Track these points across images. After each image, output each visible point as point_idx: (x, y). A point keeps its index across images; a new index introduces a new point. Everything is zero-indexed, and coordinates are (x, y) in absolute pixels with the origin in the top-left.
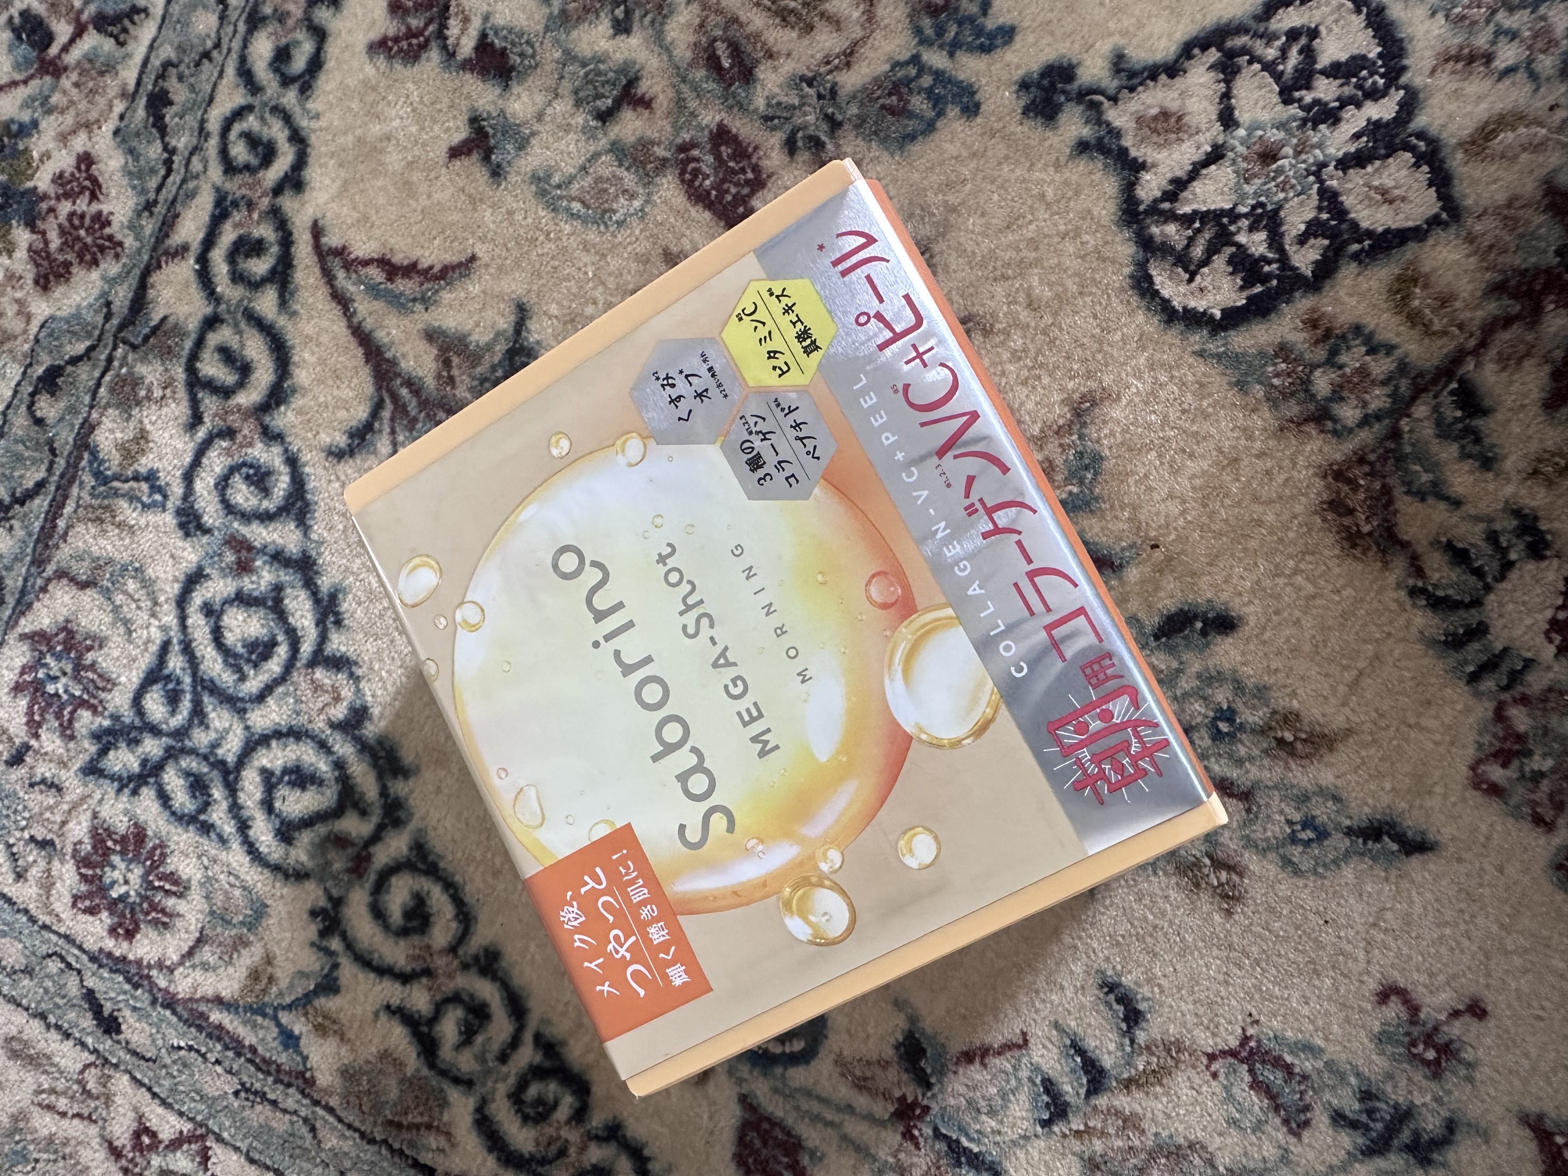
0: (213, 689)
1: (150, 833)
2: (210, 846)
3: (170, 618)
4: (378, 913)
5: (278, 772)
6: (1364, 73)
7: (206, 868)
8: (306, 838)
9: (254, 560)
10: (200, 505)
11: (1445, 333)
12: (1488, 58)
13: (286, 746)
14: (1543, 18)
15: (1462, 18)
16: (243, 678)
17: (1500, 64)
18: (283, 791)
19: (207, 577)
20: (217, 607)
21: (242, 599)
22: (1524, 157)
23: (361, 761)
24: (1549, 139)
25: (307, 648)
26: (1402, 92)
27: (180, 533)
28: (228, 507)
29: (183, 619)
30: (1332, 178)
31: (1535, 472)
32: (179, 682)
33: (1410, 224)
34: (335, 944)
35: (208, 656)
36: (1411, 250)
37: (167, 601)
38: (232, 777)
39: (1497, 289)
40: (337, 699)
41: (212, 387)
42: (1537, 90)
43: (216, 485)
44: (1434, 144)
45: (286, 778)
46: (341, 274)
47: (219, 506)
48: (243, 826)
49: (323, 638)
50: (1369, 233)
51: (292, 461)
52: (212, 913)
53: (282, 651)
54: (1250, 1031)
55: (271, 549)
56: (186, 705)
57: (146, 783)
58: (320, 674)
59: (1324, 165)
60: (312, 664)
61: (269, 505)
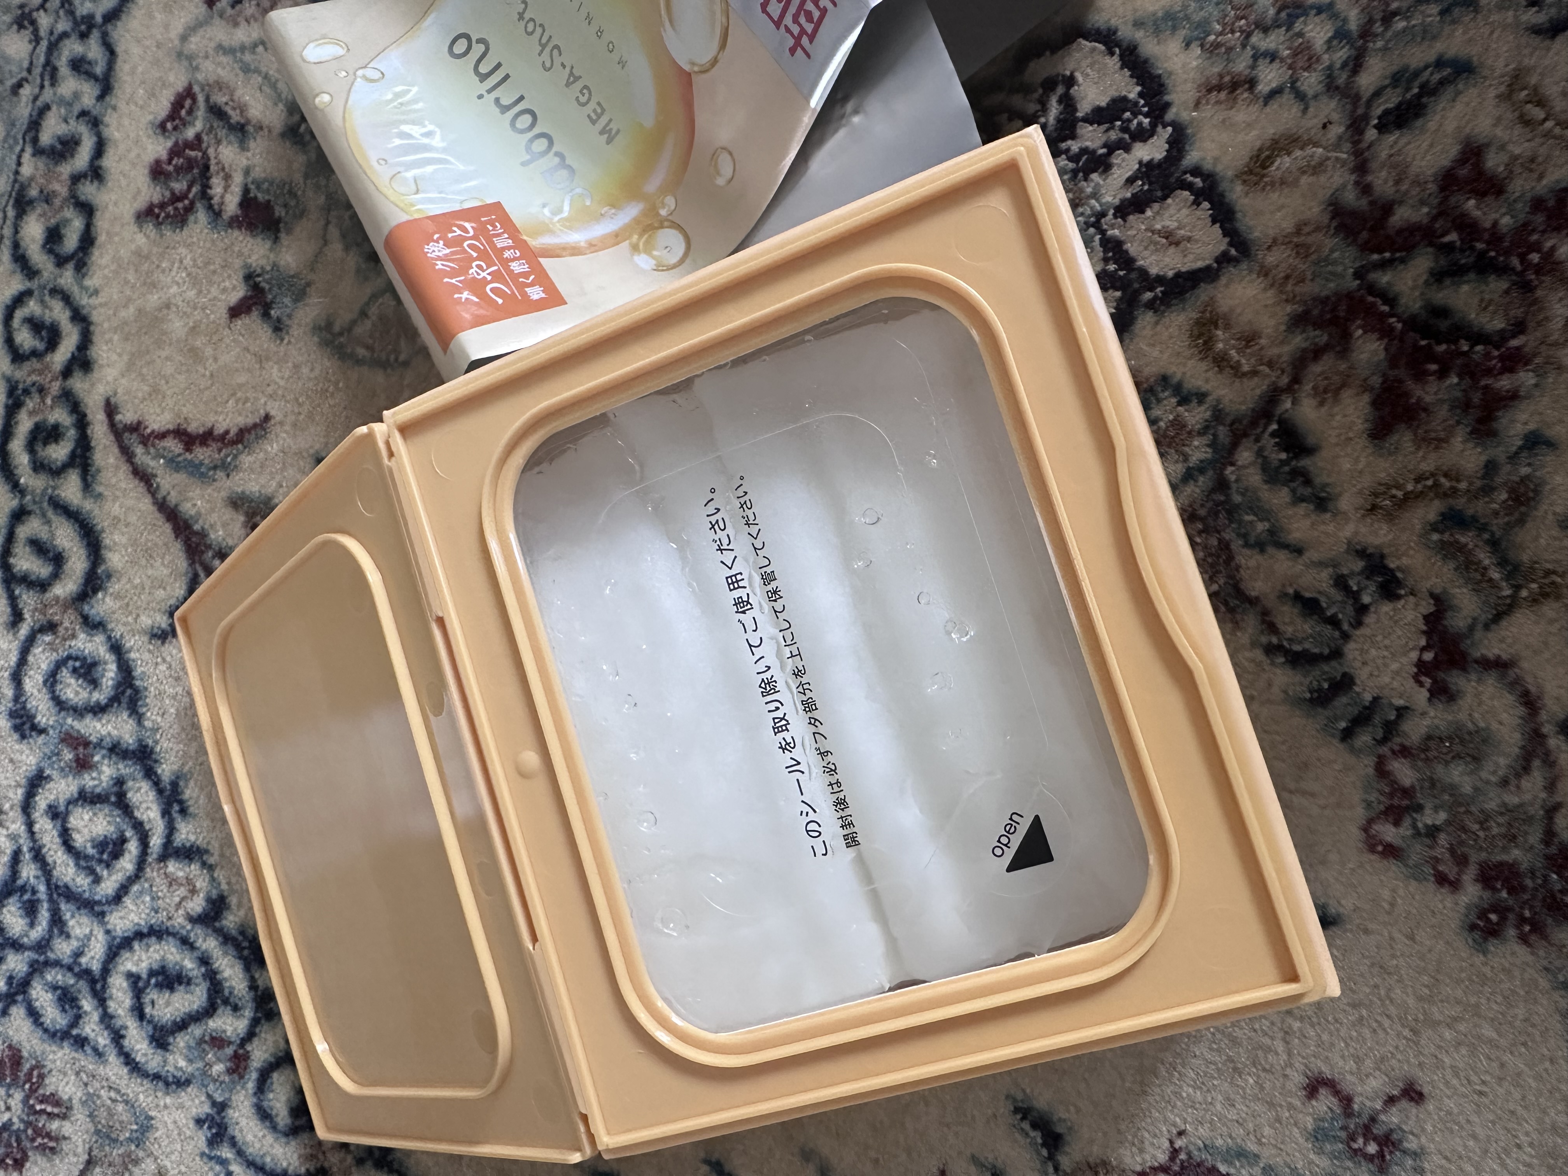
0: (69, 894)
1: (25, 1054)
2: (87, 1062)
3: (17, 826)
4: (264, 1115)
5: (144, 976)
6: (1127, 115)
7: (86, 1085)
8: (181, 1041)
9: (93, 756)
10: (32, 704)
11: (1254, 373)
12: (1252, 83)
13: (148, 946)
14: (1300, 34)
15: (1217, 45)
16: (97, 880)
17: (1263, 88)
18: (152, 994)
19: (49, 778)
20: (62, 808)
21: (86, 798)
22: (1305, 180)
23: (226, 953)
24: (1328, 159)
25: (156, 842)
26: (1170, 129)
27: (16, 736)
28: (60, 704)
29: (30, 825)
30: (1113, 227)
31: (1374, 508)
32: (34, 892)
33: (1200, 264)
34: (226, 1152)
35: (59, 862)
36: (1204, 292)
37: (12, 808)
38: (99, 986)
39: (1299, 321)
40: (193, 891)
41: (26, 581)
42: (1305, 110)
43: (45, 682)
44: (1210, 179)
45: (153, 981)
46: (139, 450)
47: (51, 703)
48: (117, 1037)
49: (171, 830)
50: (1160, 280)
51: (117, 648)
52: (97, 1132)
53: (133, 847)
54: (1179, 1143)
55: (107, 742)
56: (44, 915)
57: (15, 1002)
58: (173, 867)
59: (1103, 214)
60: (163, 858)
61: (100, 696)
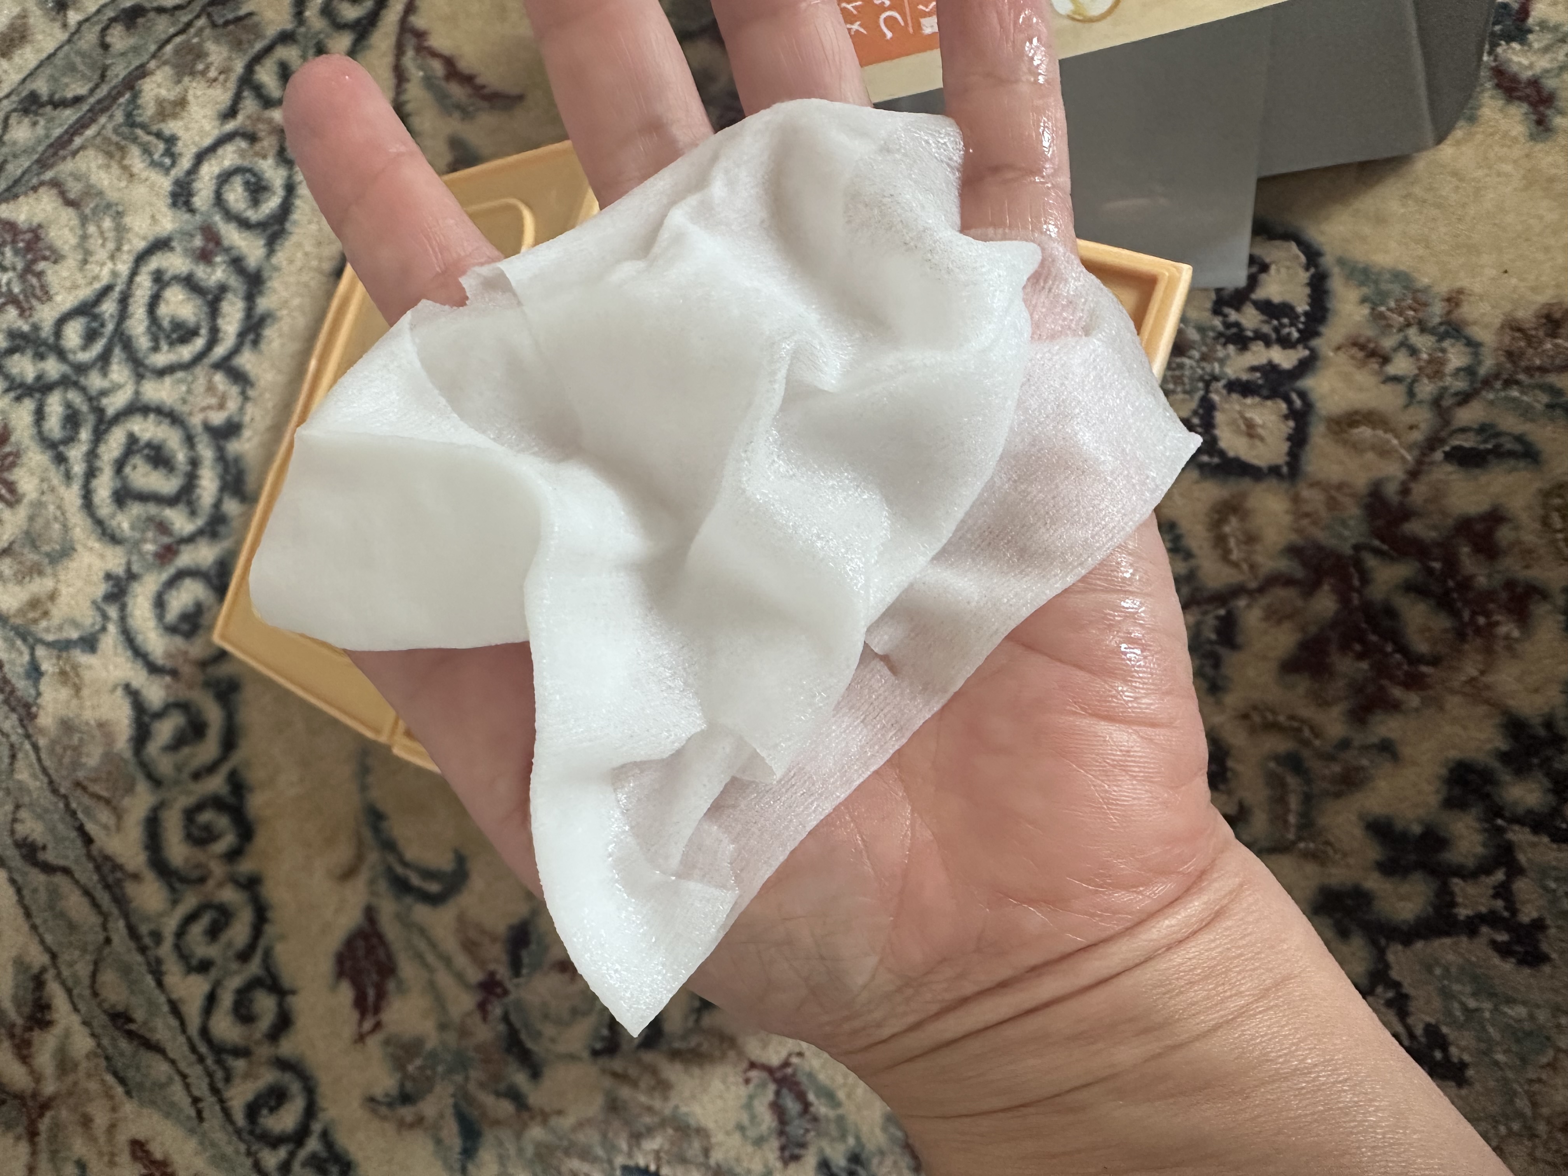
0: (127, 344)
1: (13, 439)
2: (55, 477)
3: (124, 268)
4: (160, 603)
5: (142, 443)
6: (1286, 321)
7: (43, 493)
8: (136, 509)
9: (216, 255)
10: (197, 185)
11: (1236, 565)
12: (1386, 360)
13: (160, 423)
14: (1443, 351)
15: (1382, 316)
16: (156, 349)
17: (1392, 369)
18: (137, 460)
19: (172, 249)
20: (167, 277)
21: (189, 282)
22: (1370, 456)
23: (213, 468)
24: (1397, 451)
25: (220, 351)
26: (1307, 353)
27: (170, 201)
28: (219, 200)
29: (134, 273)
30: (1217, 392)
31: (1245, 716)
32: (103, 325)
33: (1256, 462)
34: (113, 612)
35: (137, 316)
36: (1246, 484)
37: (129, 252)
38: (103, 427)
39: (1293, 551)
40: (221, 406)
41: (258, 91)
42: (1407, 406)
43: (219, 176)
44: (1309, 407)
45: (146, 451)
46: (410, 53)
47: (212, 195)
48: (91, 473)
49: (236, 351)
50: (1222, 454)
51: (290, 189)
52: (27, 533)
53: (199, 343)
55: (235, 253)
56: (98, 347)
57: (31, 395)
58: (219, 379)
59: (1215, 378)
60: (218, 366)
61: (253, 216)
